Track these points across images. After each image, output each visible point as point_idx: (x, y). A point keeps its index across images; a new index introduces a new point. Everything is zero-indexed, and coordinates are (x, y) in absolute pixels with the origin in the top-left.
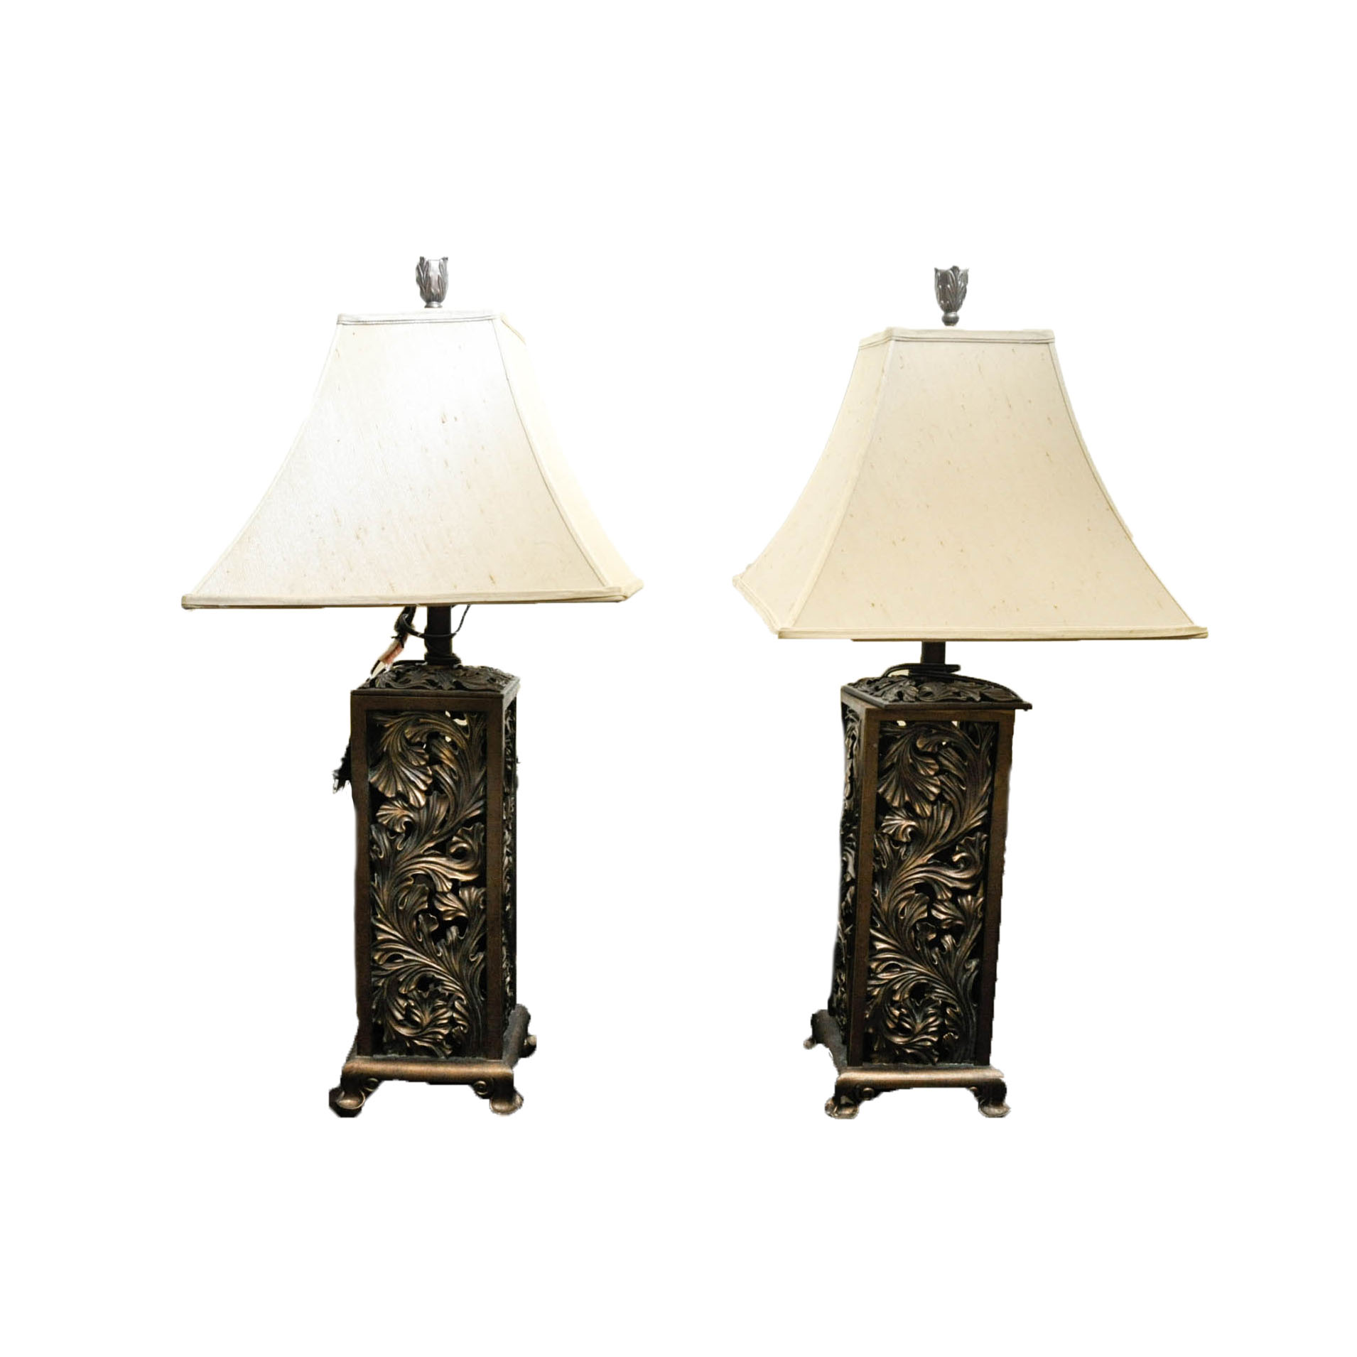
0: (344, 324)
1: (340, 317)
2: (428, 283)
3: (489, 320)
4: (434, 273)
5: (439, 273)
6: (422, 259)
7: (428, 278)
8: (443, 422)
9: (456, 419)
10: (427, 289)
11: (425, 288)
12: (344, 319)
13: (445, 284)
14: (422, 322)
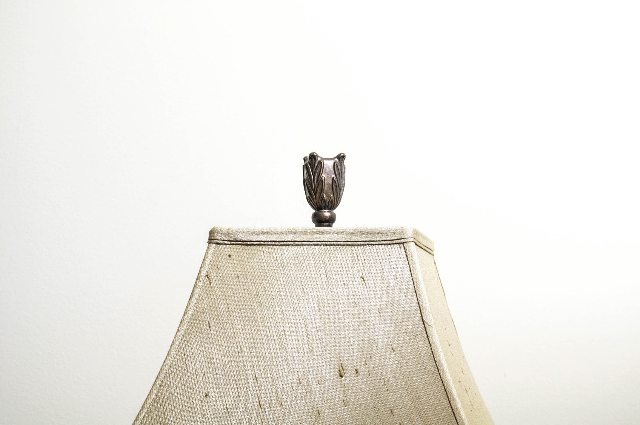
0: (217, 244)
1: (212, 233)
2: (320, 187)
3: (399, 243)
4: (327, 175)
5: (333, 176)
6: (313, 157)
7: (321, 182)
8: (341, 376)
9: (357, 371)
10: (318, 195)
11: (315, 193)
12: (218, 237)
13: (340, 189)
14: (315, 244)
